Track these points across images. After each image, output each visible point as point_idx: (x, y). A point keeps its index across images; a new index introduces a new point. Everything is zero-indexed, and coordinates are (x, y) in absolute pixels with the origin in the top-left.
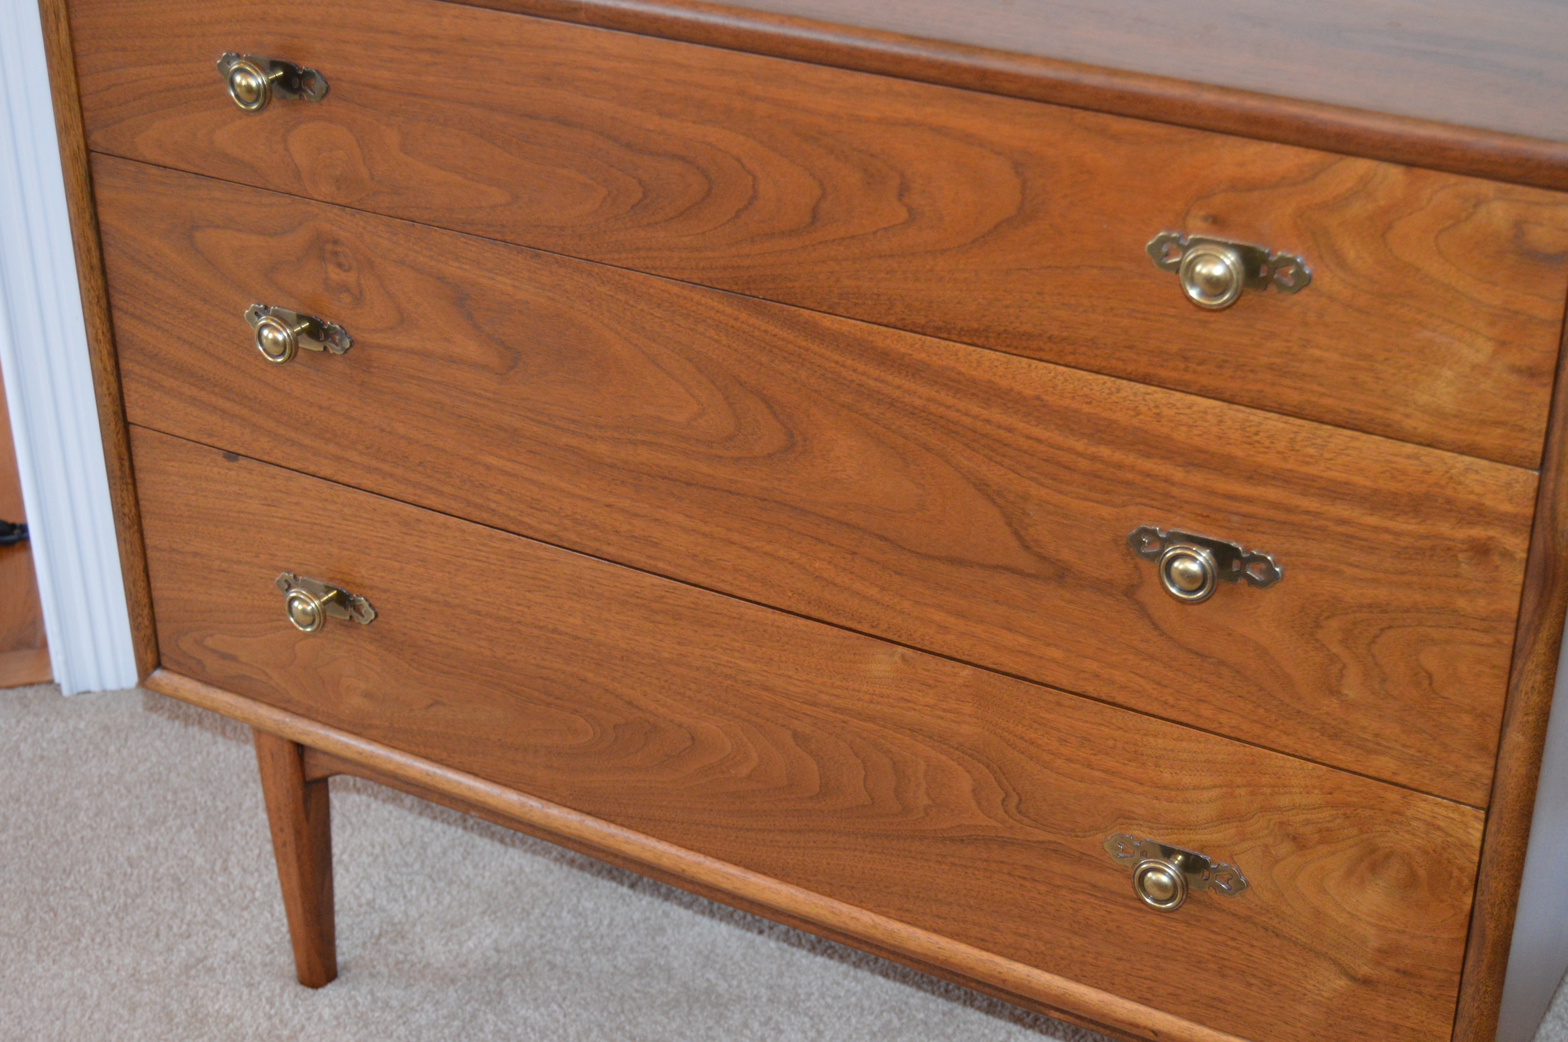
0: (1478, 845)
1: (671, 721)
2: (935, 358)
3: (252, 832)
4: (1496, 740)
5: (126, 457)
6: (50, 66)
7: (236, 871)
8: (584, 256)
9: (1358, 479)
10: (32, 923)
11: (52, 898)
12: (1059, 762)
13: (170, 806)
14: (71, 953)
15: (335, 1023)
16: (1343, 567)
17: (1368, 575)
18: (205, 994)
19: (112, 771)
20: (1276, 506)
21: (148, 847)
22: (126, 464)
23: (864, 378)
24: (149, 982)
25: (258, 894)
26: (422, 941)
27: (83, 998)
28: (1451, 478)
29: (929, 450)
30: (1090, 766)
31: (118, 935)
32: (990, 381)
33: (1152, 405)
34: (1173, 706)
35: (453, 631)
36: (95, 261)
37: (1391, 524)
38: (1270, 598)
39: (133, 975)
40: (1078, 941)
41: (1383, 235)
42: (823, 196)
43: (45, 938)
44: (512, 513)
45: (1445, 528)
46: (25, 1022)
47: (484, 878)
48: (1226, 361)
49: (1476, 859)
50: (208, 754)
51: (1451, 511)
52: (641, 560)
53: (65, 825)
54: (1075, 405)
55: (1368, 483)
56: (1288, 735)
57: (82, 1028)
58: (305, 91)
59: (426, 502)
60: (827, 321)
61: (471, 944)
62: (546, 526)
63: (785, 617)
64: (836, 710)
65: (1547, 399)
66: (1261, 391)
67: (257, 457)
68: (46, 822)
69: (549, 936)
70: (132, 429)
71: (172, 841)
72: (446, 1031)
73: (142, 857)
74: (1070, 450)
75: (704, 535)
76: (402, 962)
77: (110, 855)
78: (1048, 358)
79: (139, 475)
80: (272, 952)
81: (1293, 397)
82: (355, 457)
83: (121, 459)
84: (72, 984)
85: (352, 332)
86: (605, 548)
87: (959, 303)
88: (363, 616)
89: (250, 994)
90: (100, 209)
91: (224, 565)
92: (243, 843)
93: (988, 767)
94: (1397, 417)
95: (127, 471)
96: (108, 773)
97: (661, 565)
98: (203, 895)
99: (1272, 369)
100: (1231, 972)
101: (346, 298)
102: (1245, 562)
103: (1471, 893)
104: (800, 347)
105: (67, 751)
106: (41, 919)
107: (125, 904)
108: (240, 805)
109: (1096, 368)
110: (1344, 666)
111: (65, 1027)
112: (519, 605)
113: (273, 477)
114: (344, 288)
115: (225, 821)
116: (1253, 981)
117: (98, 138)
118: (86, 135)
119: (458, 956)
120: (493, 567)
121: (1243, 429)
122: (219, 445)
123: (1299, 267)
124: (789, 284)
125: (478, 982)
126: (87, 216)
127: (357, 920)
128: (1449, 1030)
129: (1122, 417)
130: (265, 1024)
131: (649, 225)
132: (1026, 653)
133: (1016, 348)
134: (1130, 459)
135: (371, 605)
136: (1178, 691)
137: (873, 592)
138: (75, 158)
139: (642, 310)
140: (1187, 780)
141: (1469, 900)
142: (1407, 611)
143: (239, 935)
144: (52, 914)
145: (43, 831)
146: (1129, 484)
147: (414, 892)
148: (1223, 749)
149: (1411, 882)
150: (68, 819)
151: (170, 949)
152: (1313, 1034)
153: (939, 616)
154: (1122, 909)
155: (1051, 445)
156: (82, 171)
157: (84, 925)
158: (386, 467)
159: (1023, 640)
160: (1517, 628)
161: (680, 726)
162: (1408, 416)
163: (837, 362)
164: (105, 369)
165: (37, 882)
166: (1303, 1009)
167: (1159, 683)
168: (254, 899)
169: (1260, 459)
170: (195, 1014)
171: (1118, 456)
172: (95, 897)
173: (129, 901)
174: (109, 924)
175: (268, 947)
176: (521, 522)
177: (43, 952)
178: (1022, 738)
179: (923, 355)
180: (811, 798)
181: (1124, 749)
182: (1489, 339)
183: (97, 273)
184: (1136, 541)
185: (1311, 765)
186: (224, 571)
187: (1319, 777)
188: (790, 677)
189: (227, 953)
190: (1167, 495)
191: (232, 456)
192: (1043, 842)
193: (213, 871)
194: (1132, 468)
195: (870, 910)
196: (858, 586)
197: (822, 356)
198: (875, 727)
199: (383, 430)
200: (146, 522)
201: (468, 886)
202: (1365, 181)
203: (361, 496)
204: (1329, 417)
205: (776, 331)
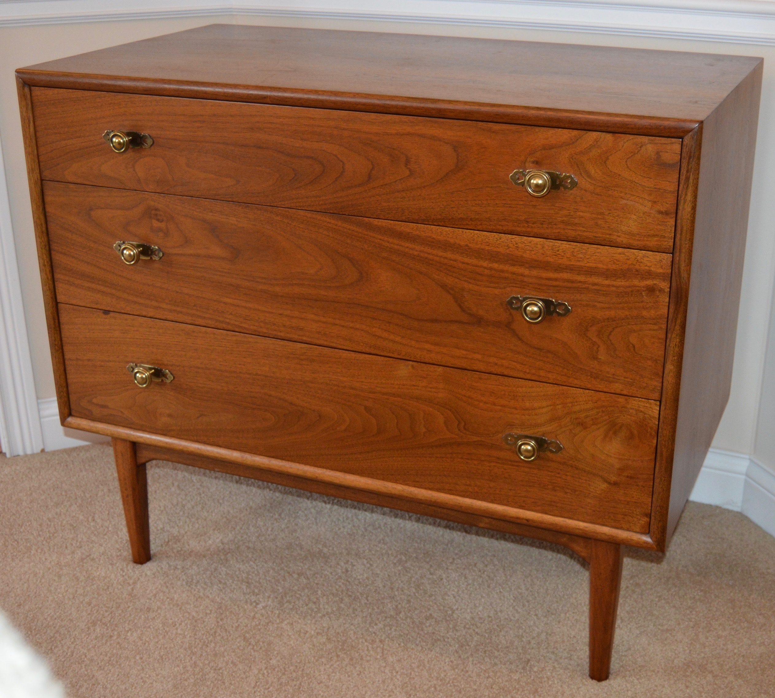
0: (657, 416)
1: (310, 409)
2: (422, 233)
3: (103, 505)
4: (662, 370)
5: (56, 318)
6: (25, 143)
7: (99, 521)
8: (268, 204)
9: (600, 266)
10: (7, 546)
11: (15, 536)
12: (481, 404)
13: (64, 497)
14: (27, 557)
15: (153, 576)
16: (596, 304)
17: (607, 306)
18: (92, 569)
19: (35, 485)
20: (568, 281)
21: (56, 514)
22: (57, 321)
23: (392, 245)
24: (65, 566)
25: (110, 529)
26: (188, 542)
27: (35, 575)
28: (638, 261)
29: (421, 273)
30: (494, 404)
31: (48, 548)
32: (446, 241)
33: (515, 243)
34: (528, 373)
35: (210, 380)
36: (44, 229)
37: (615, 283)
38: (567, 322)
39: (58, 564)
40: (492, 484)
41: (605, 162)
42: (373, 168)
43: (14, 552)
44: (236, 323)
45: (636, 282)
46: (10, 585)
47: (212, 516)
48: (544, 221)
49: (657, 423)
50: (79, 476)
51: (638, 274)
52: (296, 337)
53: (16, 508)
54: (482, 247)
55: (605, 267)
56: (577, 379)
57: (37, 586)
58: (143, 145)
59: (197, 323)
60: (376, 222)
61: (210, 542)
62: (252, 327)
63: (360, 355)
64: (384, 394)
65: (674, 224)
66: (559, 232)
67: (119, 311)
68: (7, 507)
69: (245, 536)
70: (59, 305)
71: (67, 511)
72: (204, 576)
73: (54, 518)
74: (481, 267)
75: (324, 323)
76: (180, 551)
77: (39, 518)
78: (471, 228)
79: (62, 327)
80: (120, 551)
81: (572, 234)
82: (164, 306)
83: (54, 319)
84: (30, 569)
85: (163, 249)
86: (279, 334)
87: (432, 208)
88: (168, 379)
89: (113, 567)
90: (47, 206)
91: (103, 363)
92: (100, 509)
93: (450, 411)
94: (615, 237)
95: (57, 325)
96: (33, 486)
97: (304, 338)
98: (85, 531)
99: (563, 223)
100: (558, 489)
101: (161, 234)
102: (555, 306)
103: (656, 438)
104: (364, 234)
105: (13, 478)
106: (12, 545)
107: (50, 536)
108: (97, 495)
109: (491, 230)
110: (599, 346)
111: (29, 586)
112: (240, 364)
113: (126, 320)
114: (160, 230)
115: (91, 502)
116: (568, 491)
117: (47, 174)
118: (41, 173)
119: (205, 547)
120: (228, 349)
121: (552, 249)
122: (100, 308)
123: (572, 178)
124: (359, 208)
125: (216, 556)
126: (41, 209)
127: (157, 536)
128: (650, 500)
129: (502, 250)
130: (121, 579)
131: (297, 188)
132: (466, 358)
133: (457, 225)
134: (506, 267)
135: (171, 374)
136: (530, 366)
137: (398, 339)
138: (36, 183)
139: (295, 226)
140: (536, 405)
141: (655, 441)
142: (623, 319)
143: (104, 545)
144: (16, 542)
145: (7, 510)
146: (506, 278)
147: (181, 523)
148: (550, 389)
149: (631, 436)
150: (18, 505)
151: (73, 553)
152: (594, 511)
153: (427, 346)
154: (510, 467)
155: (473, 265)
156: (39, 189)
157: (32, 546)
158: (179, 309)
159: (464, 352)
160: (667, 321)
161: (314, 411)
162: (619, 236)
163: (380, 239)
164: (48, 278)
165: (7, 530)
166: (589, 500)
167: (522, 364)
168: (108, 531)
169: (560, 261)
170: (88, 577)
171: (501, 267)
172: (35, 534)
173: (51, 535)
174: (43, 545)
175: (118, 549)
176: (241, 327)
177: (14, 558)
178: (465, 396)
179: (418, 232)
180: (373, 435)
181: (509, 395)
182: (650, 201)
183: (45, 234)
184: (510, 303)
185: (587, 391)
186: (102, 366)
187: (591, 396)
188: (362, 382)
189: (100, 553)
190: (523, 281)
191: (106, 312)
192: (476, 441)
193: (88, 521)
194: (507, 271)
195: (401, 484)
196: (392, 337)
197: (374, 237)
198: (401, 400)
199: (177, 292)
200: (65, 348)
201: (205, 520)
202: (596, 141)
203: (167, 323)
204: (587, 241)
205: (355, 228)
